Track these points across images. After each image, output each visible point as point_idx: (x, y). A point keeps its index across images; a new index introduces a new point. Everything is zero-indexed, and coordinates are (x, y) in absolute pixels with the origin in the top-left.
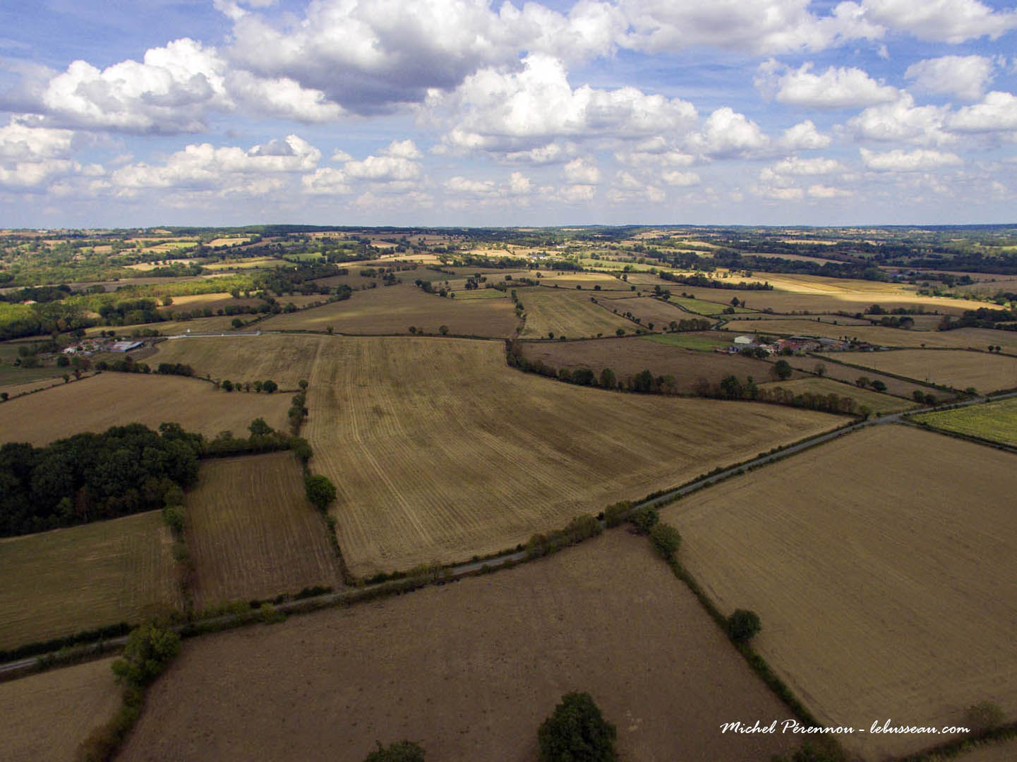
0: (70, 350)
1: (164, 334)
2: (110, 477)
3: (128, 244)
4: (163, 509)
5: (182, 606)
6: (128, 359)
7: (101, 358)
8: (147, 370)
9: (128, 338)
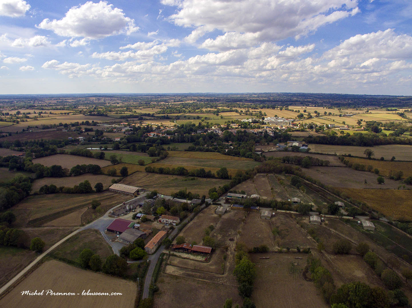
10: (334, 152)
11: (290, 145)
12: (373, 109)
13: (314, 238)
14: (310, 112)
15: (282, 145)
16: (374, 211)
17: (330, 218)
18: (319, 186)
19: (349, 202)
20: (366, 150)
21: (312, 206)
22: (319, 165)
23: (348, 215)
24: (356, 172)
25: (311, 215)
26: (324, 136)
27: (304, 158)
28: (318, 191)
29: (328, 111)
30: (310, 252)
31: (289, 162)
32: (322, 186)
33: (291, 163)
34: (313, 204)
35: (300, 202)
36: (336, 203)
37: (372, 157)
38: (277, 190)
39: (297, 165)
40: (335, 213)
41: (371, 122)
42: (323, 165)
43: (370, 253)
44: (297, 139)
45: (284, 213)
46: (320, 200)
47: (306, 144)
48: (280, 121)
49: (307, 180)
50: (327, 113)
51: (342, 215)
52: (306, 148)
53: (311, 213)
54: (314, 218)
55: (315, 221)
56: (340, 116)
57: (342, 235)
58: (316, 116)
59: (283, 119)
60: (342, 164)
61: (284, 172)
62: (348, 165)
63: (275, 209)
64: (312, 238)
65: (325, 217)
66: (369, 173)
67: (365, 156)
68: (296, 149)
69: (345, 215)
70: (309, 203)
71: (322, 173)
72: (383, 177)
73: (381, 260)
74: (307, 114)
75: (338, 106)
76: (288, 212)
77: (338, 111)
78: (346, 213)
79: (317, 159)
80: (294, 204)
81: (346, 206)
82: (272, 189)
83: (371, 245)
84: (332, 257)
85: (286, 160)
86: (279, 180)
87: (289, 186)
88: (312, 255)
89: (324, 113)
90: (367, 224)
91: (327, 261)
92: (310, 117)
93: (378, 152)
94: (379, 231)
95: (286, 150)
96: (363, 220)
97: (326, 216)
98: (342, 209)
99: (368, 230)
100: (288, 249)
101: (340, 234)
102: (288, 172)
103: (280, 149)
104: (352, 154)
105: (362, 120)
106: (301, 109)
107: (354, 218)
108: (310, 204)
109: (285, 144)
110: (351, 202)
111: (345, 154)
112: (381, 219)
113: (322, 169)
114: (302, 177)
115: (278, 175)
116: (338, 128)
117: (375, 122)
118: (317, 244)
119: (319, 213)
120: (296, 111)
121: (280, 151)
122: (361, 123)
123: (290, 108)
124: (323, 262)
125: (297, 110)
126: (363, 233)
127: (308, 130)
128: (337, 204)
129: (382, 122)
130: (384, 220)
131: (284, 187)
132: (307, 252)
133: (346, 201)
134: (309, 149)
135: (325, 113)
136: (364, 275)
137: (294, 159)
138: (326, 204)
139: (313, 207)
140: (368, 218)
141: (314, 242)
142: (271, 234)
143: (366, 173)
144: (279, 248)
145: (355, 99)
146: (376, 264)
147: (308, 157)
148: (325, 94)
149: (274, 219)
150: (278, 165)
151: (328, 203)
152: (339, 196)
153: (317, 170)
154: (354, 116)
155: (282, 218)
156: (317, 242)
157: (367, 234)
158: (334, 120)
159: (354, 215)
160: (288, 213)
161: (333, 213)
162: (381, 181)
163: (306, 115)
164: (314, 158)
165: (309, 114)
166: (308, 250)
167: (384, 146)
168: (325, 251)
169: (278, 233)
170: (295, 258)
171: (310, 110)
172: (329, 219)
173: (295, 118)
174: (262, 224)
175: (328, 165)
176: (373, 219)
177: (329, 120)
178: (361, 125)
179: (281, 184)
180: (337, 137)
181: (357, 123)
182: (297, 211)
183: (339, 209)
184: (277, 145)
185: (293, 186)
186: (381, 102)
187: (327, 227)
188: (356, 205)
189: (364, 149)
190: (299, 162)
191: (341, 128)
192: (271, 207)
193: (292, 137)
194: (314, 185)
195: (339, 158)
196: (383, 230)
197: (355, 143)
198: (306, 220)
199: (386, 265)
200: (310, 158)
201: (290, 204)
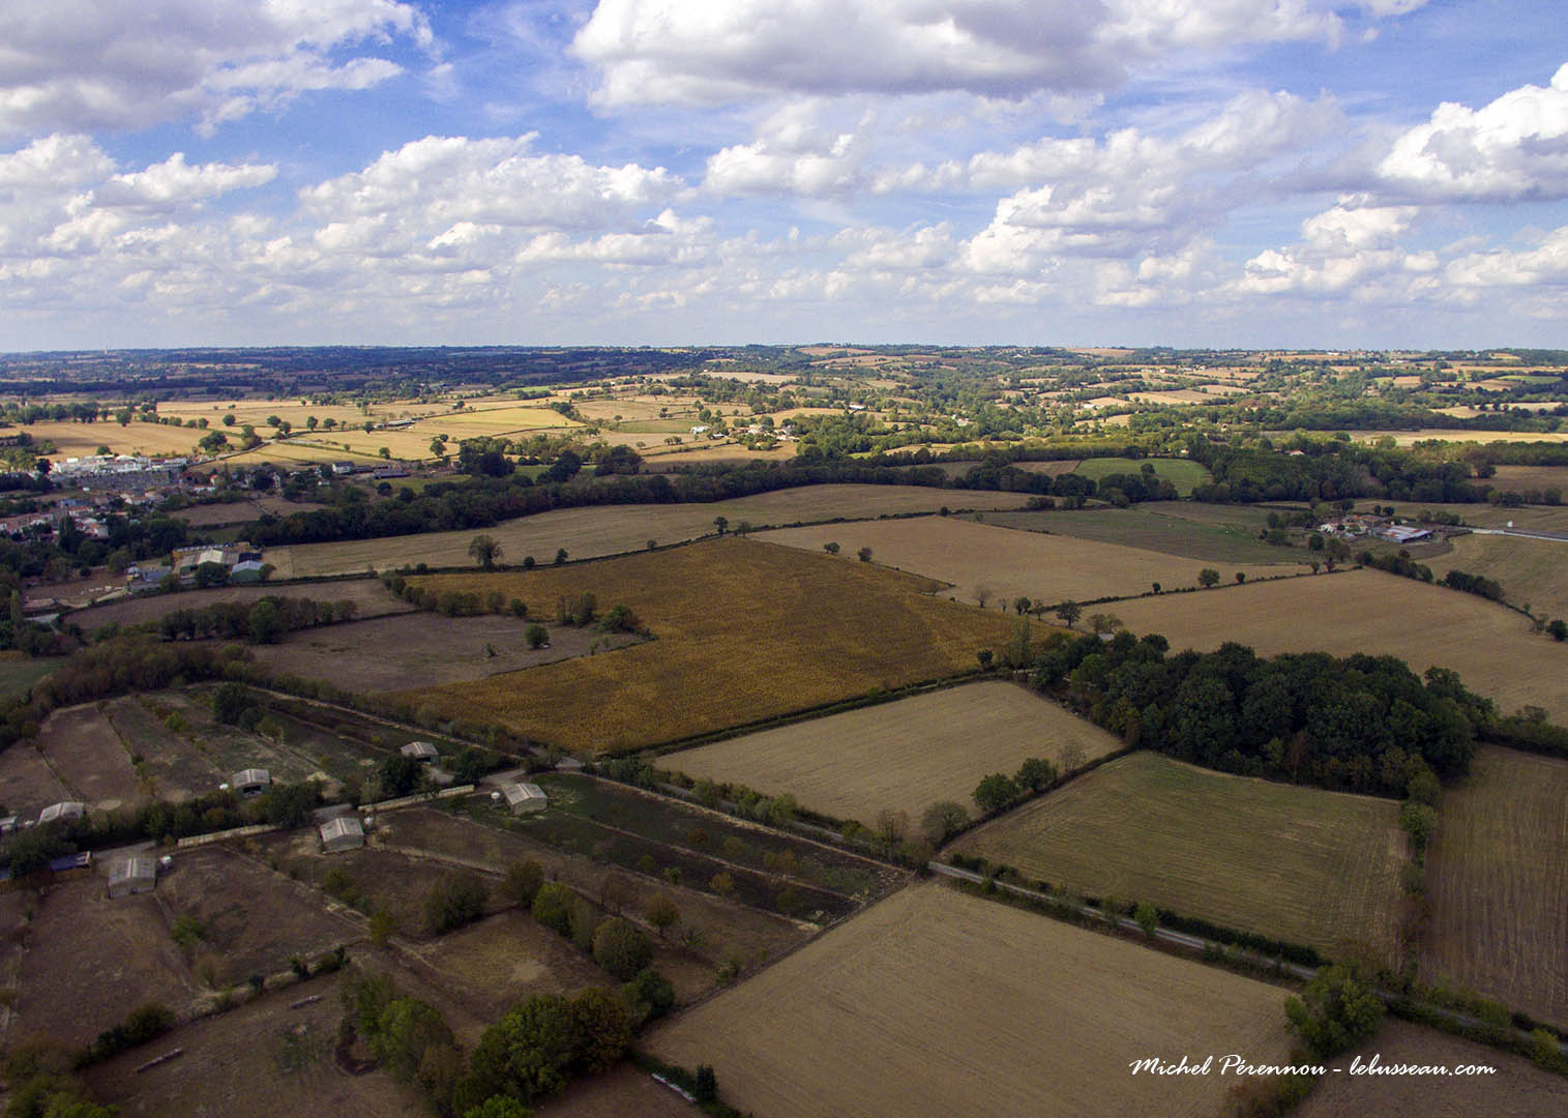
0: (1328, 527)
1: (1468, 523)
2: (1340, 728)
3: (1445, 375)
4: (1403, 802)
5: (1400, 964)
6: (1404, 554)
7: (1367, 546)
8: (1427, 577)
9: (1411, 522)
10: (365, 564)
11: (186, 562)
12: (478, 396)
13: (352, 905)
14: (252, 424)
15: (153, 567)
16: (534, 744)
17: (391, 810)
18: (331, 702)
19: (447, 734)
20: (475, 542)
21: (319, 785)
22: (317, 625)
23: (456, 783)
24: (456, 622)
25: (324, 821)
26: (323, 513)
27: (254, 605)
28: (332, 723)
29: (323, 413)
30: (348, 961)
31: (192, 635)
32: (344, 700)
33: (202, 635)
34: (322, 776)
35: (271, 782)
36: (406, 751)
37: (496, 561)
38: (160, 759)
39: (229, 638)
40: (414, 788)
41: (476, 441)
42: (335, 619)
43: (549, 888)
44: (212, 534)
45: (206, 844)
46: (346, 754)
47: (255, 552)
48: (126, 469)
49: (283, 690)
50: (321, 423)
51: (437, 787)
52: (256, 566)
53: (320, 812)
54: (338, 828)
55: (344, 839)
56: (369, 428)
57: (448, 859)
58: (279, 437)
59: (140, 459)
60: (401, 605)
61: (178, 680)
62: (424, 605)
63: (168, 838)
64: (344, 905)
65: (376, 812)
66: (496, 619)
67: (474, 562)
68: (214, 577)
69: (446, 786)
70: (304, 775)
71: (334, 651)
72: (541, 626)
73: (583, 897)
74: (240, 430)
75: (358, 389)
76: (227, 834)
77: (359, 411)
78: (448, 778)
79: (307, 603)
80: (247, 795)
81: (442, 752)
82: (137, 760)
83: (547, 860)
84: (431, 948)
85: (179, 627)
86: (163, 713)
87: (216, 730)
88: (356, 969)
89: (305, 424)
90: (522, 793)
91: (416, 973)
92: (255, 443)
93: (514, 541)
94: (562, 808)
95: (173, 586)
96: (505, 786)
97: (381, 806)
98: (432, 766)
99: (527, 815)
100: (257, 981)
101: (441, 857)
102: (197, 673)
103: (144, 587)
104: (430, 565)
105: (445, 438)
106: (214, 412)
107: (477, 785)
108: (311, 778)
109: (165, 564)
110: (456, 735)
111: (407, 566)
112: (559, 765)
113: (330, 637)
114: (259, 684)
115: (152, 698)
116: (367, 475)
117: (490, 439)
118: (368, 920)
119: (352, 802)
120: (192, 425)
121: (145, 594)
122: (444, 449)
123: (164, 409)
124: (402, 979)
125: (197, 418)
126: (514, 827)
127: (254, 495)
128: (412, 755)
129: (509, 437)
130: (569, 765)
131: (192, 740)
132: (333, 966)
133: (438, 736)
134: (268, 569)
135: (313, 422)
136: (542, 968)
137: (213, 617)
138: (370, 762)
139: (326, 789)
140: (522, 772)
141: (358, 918)
142: (170, 949)
143: (486, 619)
144: (218, 995)
145: (412, 362)
146: (573, 917)
147: (270, 599)
148: (300, 350)
149: (170, 884)
150: (146, 652)
151: (377, 757)
152: (410, 721)
153: (314, 645)
154: (418, 426)
155: (207, 867)
156: (368, 915)
157: (530, 829)
158: (347, 448)
159: (477, 778)
160: (227, 840)
161: (403, 791)
162: (538, 641)
163: (236, 435)
164: (293, 603)
165: (249, 431)
166: (336, 956)
167: (530, 520)
168: (403, 935)
169: (201, 934)
170: (295, 1007)
171: (253, 417)
172: (393, 817)
173: (190, 452)
174: (123, 922)
175: (353, 616)
176: (538, 772)
177: (330, 446)
178: (445, 453)
179: (175, 728)
180: (370, 507)
181: (432, 450)
182: (262, 821)
183: (419, 770)
184: (131, 570)
185: (228, 727)
186: (501, 370)
187: (389, 847)
188: (474, 741)
189: (468, 537)
190: (235, 625)
191: (378, 473)
192: (147, 837)
193: (191, 528)
194: (310, 702)
195: (388, 584)
196: (572, 799)
197: (434, 523)
198: (305, 847)
199: (602, 909)
200: (278, 603)
201: (228, 801)
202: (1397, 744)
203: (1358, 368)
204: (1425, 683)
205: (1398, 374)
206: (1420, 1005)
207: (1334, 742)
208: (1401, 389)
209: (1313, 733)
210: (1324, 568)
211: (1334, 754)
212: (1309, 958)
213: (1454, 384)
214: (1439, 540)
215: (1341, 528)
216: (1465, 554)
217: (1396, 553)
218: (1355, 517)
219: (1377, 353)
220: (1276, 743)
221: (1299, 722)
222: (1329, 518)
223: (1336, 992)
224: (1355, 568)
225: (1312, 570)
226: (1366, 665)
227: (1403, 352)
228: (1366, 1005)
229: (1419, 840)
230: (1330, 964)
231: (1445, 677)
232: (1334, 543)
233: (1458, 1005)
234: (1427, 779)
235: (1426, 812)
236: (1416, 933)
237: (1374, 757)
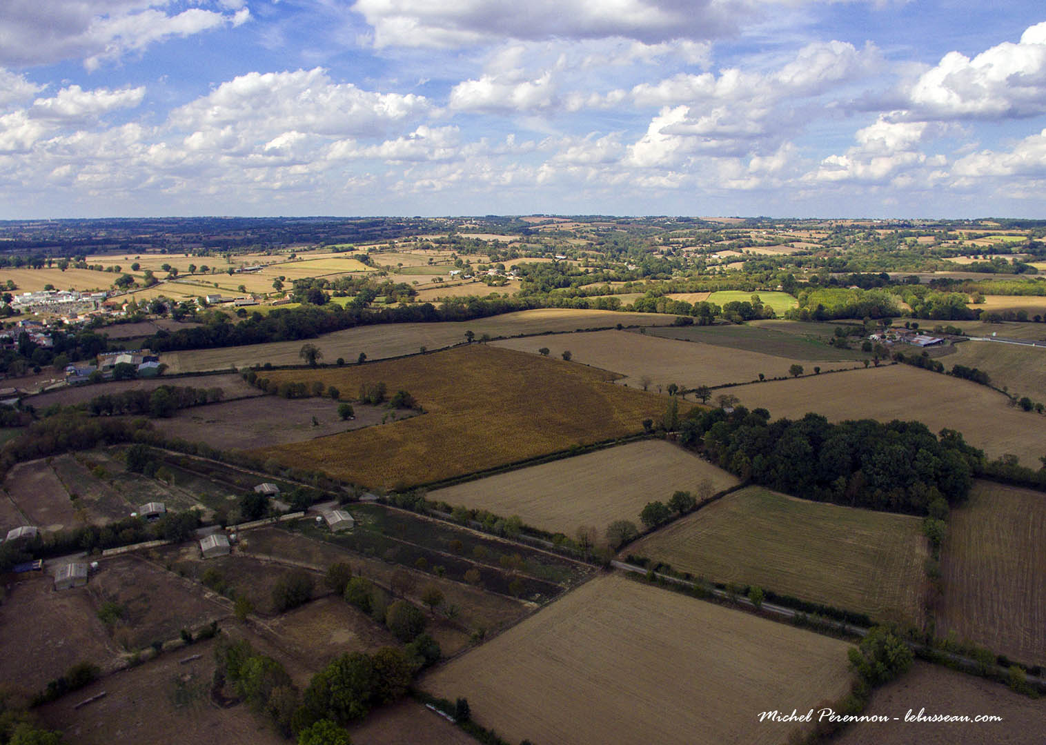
0: (875, 336)
1: (966, 333)
2: (883, 469)
3: (951, 235)
4: (925, 518)
5: (923, 625)
6: (925, 354)
7: (900, 349)
8: (940, 369)
9: (929, 333)
10: (229, 364)
11: (107, 363)
12: (305, 250)
13: (222, 592)
14: (151, 269)
15: (84, 366)
16: (345, 484)
17: (248, 529)
18: (207, 457)
19: (284, 477)
20: (303, 348)
21: (199, 513)
22: (197, 405)
23: (292, 511)
24: (291, 403)
25: (203, 537)
26: (198, 328)
27: (154, 391)
28: (207, 471)
29: (199, 262)
30: (220, 631)
31: (111, 412)
32: (215, 455)
33: (118, 412)
34: (201, 507)
35: (166, 511)
36: (258, 489)
37: (319, 361)
38: (89, 496)
39: (136, 414)
40: (261, 515)
41: (304, 280)
42: (208, 401)
43: (356, 580)
44: (125, 344)
45: (124, 553)
46: (217, 492)
47: (154, 355)
48: (65, 300)
49: (173, 448)
50: (198, 269)
51: (279, 513)
52: (154, 365)
53: (199, 531)
54: (212, 541)
55: (217, 549)
56: (231, 272)
57: (287, 561)
58: (170, 278)
59: (74, 293)
60: (253, 391)
61: (102, 443)
62: (269, 391)
63: (95, 549)
64: (217, 594)
65: (238, 531)
66: (319, 400)
67: (303, 361)
68: (126, 373)
69: (285, 513)
70: (189, 506)
71: (208, 422)
72: (349, 404)
73: (379, 586)
74: (143, 274)
75: (225, 247)
76: (136, 547)
77: (224, 261)
78: (287, 507)
79: (189, 389)
80: (149, 520)
81: (282, 490)
82: (74, 497)
83: (353, 561)
84: (276, 622)
85: (102, 407)
86: (91, 465)
87: (127, 477)
88: (225, 637)
89: (187, 269)
90: (337, 517)
91: (265, 638)
92: (153, 282)
93: (330, 348)
94: (364, 526)
95: (98, 379)
96: (326, 512)
97: (241, 527)
98: (276, 499)
99: (339, 532)
100: (157, 646)
101: (282, 560)
102: (114, 437)
103: (78, 380)
104: (274, 363)
105: (283, 279)
106: (124, 261)
107: (306, 512)
108: (193, 508)
109: (92, 364)
110: (292, 478)
111: (258, 365)
112: (362, 498)
113: (206, 413)
114: (158, 444)
115: (84, 454)
116: (231, 304)
117: (314, 279)
118: (234, 603)
119: (221, 524)
120: (110, 270)
121: (79, 385)
122: (283, 286)
123: (91, 260)
124: (257, 644)
125: (114, 265)
126: (332, 540)
127: (153, 317)
128: (262, 492)
129: (327, 278)
130: (368, 497)
131: (111, 483)
132: (209, 634)
133: (280, 479)
134: (163, 367)
135: (193, 268)
136: (352, 634)
137: (125, 400)
138: (233, 497)
139: (204, 516)
140: (336, 503)
141: (226, 602)
142: (98, 625)
143: (313, 400)
144: (130, 655)
145: (260, 228)
146: (372, 600)
147: (165, 387)
148: (183, 219)
149: (97, 580)
150: (79, 424)
151: (238, 493)
152: (260, 468)
153: (194, 418)
154: (265, 270)
155: (123, 569)
156: (232, 599)
157: (342, 541)
158: (217, 285)
159: (307, 507)
160: (136, 550)
161: (256, 517)
162: (346, 414)
163: (140, 277)
164: (180, 389)
165: (149, 274)
166: (211, 628)
167: (340, 333)
168: (257, 613)
169: (119, 613)
170: (182, 663)
171: (151, 265)
172: (250, 534)
173: (109, 288)
174: (64, 606)
175: (221, 399)
176: (347, 503)
177: (205, 284)
178: (283, 289)
179: (101, 476)
180: (232, 325)
181: (274, 286)
182: (160, 538)
183: (267, 503)
184: (69, 368)
185: (135, 474)
186: (319, 233)
187: (247, 554)
188: (304, 483)
189: (299, 345)
190: (140, 404)
191: (238, 302)
192: (82, 549)
193: (110, 340)
194: (193, 457)
195: (245, 377)
196: (370, 521)
197: (276, 335)
198: (190, 554)
199: (391, 594)
200: (170, 390)
201: (136, 524)
202: (921, 479)
203: (893, 231)
204: (939, 439)
205: (920, 235)
206: (937, 652)
207: (879, 479)
208: (922, 245)
209: (865, 473)
210: (872, 364)
211: (879, 487)
212: (863, 621)
213: (957, 242)
214: (948, 344)
215: (883, 337)
216: (964, 355)
217: (919, 353)
218: (893, 329)
219: (906, 221)
220: (842, 479)
221: (856, 465)
222: (876, 330)
223: (881, 643)
224: (893, 364)
225: (864, 366)
226: (901, 427)
227: (923, 221)
228: (901, 651)
229: (934, 542)
230: (877, 625)
231: (952, 436)
232: (878, 347)
233: (962, 652)
234: (940, 503)
235: (940, 524)
236: (933, 605)
237: (906, 488)
